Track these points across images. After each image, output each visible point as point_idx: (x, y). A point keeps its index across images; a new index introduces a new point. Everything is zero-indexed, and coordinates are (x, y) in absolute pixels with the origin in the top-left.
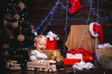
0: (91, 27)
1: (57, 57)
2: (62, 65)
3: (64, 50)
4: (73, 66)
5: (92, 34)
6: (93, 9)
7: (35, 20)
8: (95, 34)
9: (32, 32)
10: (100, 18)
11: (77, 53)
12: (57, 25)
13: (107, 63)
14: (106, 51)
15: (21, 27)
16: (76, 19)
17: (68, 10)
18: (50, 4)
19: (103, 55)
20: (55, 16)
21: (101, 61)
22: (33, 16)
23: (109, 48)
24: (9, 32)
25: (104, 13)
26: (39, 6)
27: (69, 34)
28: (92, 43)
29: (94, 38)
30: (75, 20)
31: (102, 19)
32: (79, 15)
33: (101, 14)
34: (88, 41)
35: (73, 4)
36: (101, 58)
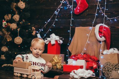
0: (97, 29)
1: (57, 63)
2: (61, 72)
3: (68, 55)
4: (71, 74)
5: (97, 37)
6: (101, 8)
7: (39, 20)
8: (101, 37)
9: (32, 34)
10: (109, 19)
11: (79, 59)
12: (62, 27)
13: (110, 71)
14: (110, 57)
15: (19, 29)
16: (83, 20)
17: (73, 10)
18: (55, 3)
19: (107, 62)
20: (60, 17)
21: (104, 69)
22: (37, 17)
23: (115, 54)
24: (6, 33)
25: (114, 12)
26: (44, 6)
27: (73, 37)
28: (98, 48)
29: (100, 42)
30: (81, 21)
31: (111, 20)
32: (86, 15)
33: (110, 14)
34: (94, 46)
35: (79, 3)
36: (105, 65)
